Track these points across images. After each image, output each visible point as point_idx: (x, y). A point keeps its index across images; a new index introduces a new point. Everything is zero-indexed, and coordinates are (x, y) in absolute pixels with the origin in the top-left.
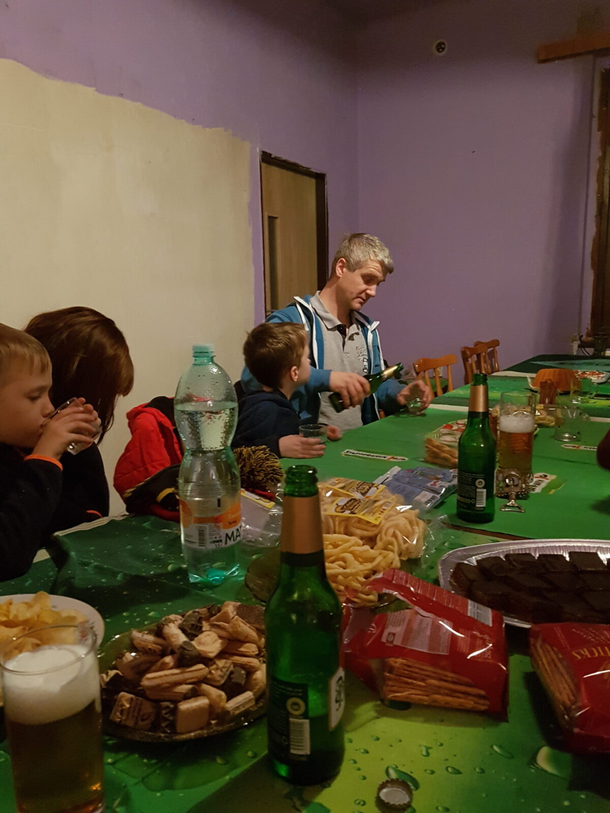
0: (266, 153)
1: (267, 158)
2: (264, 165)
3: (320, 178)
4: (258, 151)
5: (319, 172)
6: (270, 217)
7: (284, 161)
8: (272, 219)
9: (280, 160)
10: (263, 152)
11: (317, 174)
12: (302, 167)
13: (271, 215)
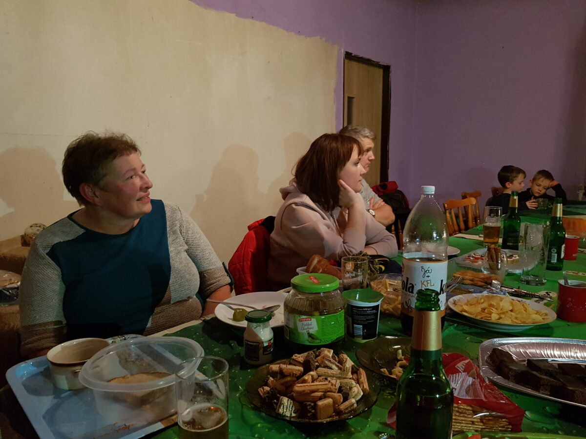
0: (348, 52)
1: (348, 56)
2: (346, 61)
3: (386, 69)
4: (343, 51)
5: (385, 65)
6: (349, 97)
7: (361, 58)
8: (350, 99)
9: (357, 57)
10: (346, 52)
11: (384, 66)
12: (373, 61)
13: (350, 96)
